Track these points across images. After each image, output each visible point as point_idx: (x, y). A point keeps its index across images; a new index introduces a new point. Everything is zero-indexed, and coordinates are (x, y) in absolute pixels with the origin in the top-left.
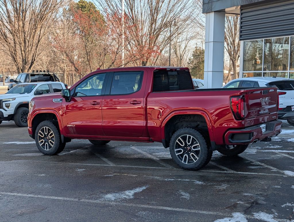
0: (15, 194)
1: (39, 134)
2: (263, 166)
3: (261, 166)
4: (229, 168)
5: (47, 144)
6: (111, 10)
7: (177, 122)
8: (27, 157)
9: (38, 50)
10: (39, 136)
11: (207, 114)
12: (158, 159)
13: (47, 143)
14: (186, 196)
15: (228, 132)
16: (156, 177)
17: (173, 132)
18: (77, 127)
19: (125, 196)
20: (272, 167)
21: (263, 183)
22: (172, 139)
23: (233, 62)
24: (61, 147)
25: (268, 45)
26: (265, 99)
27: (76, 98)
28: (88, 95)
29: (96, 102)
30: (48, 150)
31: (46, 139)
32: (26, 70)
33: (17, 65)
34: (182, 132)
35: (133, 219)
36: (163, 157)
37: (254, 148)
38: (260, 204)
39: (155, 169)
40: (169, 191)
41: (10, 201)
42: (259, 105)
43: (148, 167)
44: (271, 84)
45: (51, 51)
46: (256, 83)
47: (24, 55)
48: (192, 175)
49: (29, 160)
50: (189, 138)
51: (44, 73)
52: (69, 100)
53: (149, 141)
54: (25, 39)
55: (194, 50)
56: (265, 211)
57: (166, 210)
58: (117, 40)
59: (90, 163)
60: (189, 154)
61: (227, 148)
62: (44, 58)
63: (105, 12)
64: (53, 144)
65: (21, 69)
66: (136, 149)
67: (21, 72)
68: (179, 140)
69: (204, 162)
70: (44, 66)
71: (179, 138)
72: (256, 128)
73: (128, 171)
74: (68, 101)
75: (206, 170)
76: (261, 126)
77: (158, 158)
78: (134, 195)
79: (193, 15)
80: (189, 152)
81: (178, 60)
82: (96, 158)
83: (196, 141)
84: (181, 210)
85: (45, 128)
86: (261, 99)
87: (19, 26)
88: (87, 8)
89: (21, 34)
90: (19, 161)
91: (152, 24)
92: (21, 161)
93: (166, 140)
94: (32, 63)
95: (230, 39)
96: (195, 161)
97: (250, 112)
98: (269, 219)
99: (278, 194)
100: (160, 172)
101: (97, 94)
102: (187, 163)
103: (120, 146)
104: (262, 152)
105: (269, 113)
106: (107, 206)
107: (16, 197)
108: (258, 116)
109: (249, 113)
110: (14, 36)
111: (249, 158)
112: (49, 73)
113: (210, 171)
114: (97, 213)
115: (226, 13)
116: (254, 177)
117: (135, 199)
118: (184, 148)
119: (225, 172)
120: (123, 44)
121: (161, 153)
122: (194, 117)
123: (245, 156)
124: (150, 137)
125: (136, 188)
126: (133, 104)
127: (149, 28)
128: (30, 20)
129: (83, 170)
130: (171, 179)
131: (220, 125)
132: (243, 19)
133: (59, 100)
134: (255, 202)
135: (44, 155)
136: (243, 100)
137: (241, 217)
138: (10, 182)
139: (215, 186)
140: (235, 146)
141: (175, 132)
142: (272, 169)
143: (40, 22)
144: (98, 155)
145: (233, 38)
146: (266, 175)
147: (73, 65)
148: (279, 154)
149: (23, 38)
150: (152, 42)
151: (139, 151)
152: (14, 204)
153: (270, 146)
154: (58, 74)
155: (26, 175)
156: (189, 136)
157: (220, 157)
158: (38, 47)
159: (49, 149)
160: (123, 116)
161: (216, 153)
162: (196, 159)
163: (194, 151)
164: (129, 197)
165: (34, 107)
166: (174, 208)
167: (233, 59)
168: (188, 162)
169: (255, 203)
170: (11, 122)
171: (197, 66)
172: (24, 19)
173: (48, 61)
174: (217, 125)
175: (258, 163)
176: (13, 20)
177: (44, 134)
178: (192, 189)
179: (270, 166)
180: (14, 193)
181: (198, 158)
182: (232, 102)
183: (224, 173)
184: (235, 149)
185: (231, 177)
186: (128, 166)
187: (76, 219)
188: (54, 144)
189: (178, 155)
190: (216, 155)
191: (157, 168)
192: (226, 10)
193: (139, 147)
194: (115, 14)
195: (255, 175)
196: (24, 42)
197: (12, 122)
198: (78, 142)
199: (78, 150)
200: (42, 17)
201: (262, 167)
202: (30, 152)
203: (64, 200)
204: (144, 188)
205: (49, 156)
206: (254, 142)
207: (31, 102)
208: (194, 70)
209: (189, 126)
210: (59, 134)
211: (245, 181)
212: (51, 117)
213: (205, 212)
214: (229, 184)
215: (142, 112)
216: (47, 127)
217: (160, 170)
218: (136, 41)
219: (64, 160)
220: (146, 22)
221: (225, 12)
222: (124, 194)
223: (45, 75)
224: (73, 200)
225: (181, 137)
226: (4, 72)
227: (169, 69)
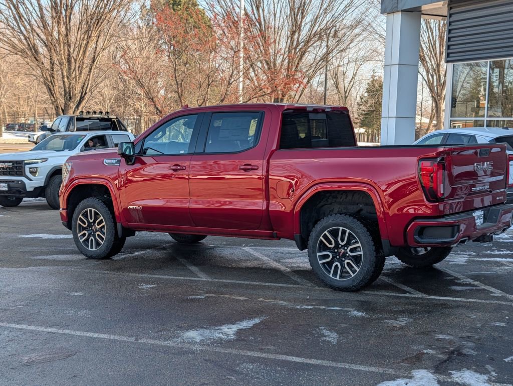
0: (24, 326)
1: (79, 221)
2: (476, 286)
3: (473, 285)
4: (415, 289)
5: (92, 240)
6: (221, 7)
7: (322, 203)
8: (57, 261)
9: (91, 75)
10: (79, 224)
11: (376, 190)
12: (289, 270)
13: (92, 238)
14: (332, 337)
15: (414, 222)
16: (282, 302)
17: (316, 223)
18: (146, 210)
19: (221, 335)
20: (493, 289)
21: (475, 317)
22: (313, 234)
23: (437, 103)
24: (117, 246)
25: (497, 70)
26: (483, 165)
27: (143, 158)
28: (165, 153)
29: (178, 165)
30: (94, 249)
31: (92, 231)
32: (71, 111)
33: (55, 102)
34: (330, 221)
35: (229, 377)
36: (299, 267)
37: (464, 253)
38: (465, 354)
39: (281, 287)
40: (301, 327)
41: (13, 339)
42: (473, 175)
43: (270, 284)
44: (499, 140)
45: (119, 80)
46: (473, 138)
47: (67, 85)
48: (346, 300)
49: (59, 267)
50: (344, 232)
51: (99, 116)
52: (131, 161)
53: (271, 237)
54: (69, 55)
55: (369, 81)
56: (474, 367)
57: (292, 362)
58: (230, 60)
59: (166, 275)
60: (343, 263)
61: (413, 252)
62: (107, 92)
63: (210, 11)
64: (102, 239)
65: (62, 108)
66: (252, 252)
67: (62, 114)
68: (325, 237)
69: (369, 277)
70: (106, 104)
71: (326, 232)
72: (465, 217)
73: (231, 290)
74: (129, 163)
75: (373, 291)
76: (474, 215)
77: (289, 268)
78: (237, 332)
79: (367, 19)
80: (343, 259)
81: (341, 98)
82: (179, 265)
83: (355, 238)
84: (319, 362)
85: (90, 210)
86: (475, 164)
87: (59, 33)
88: (182, 4)
89: (62, 47)
90: (42, 267)
91: (293, 33)
92: (45, 267)
93: (301, 236)
94: (82, 98)
95: (431, 62)
96: (353, 275)
97: (456, 188)
98: (480, 382)
99: (499, 337)
100: (289, 294)
101: (182, 152)
102: (338, 278)
103: (225, 245)
104: (477, 260)
105: (491, 192)
106: (186, 352)
107: (25, 332)
108: (469, 195)
109: (454, 190)
110: (50, 50)
111: (452, 272)
112: (108, 117)
113: (379, 293)
114: (165, 364)
115: (422, 14)
116: (458, 306)
117: (237, 340)
118: (334, 250)
119: (407, 295)
120: (241, 67)
121: (294, 261)
122: (353, 195)
123: (446, 268)
124: (273, 231)
125: (242, 321)
126: (245, 170)
127: (288, 40)
128: (80, 23)
129: (152, 286)
130: (307, 305)
131: (398, 210)
132: (453, 24)
133: (114, 161)
134: (456, 351)
135: (87, 259)
136: (442, 166)
137: (429, 379)
138: (19, 305)
139: (387, 321)
140: (429, 249)
141: (319, 222)
142: (494, 291)
143: (96, 27)
144: (183, 261)
145: (437, 60)
146: (481, 303)
147: (152, 103)
148: (508, 266)
149: (66, 54)
150: (292, 65)
151: (256, 254)
152: (18, 344)
153: (493, 250)
154: (131, 120)
155: (50, 292)
156: (342, 229)
157: (400, 269)
158: (92, 70)
159: (96, 248)
160: (231, 193)
161: (393, 262)
162: (354, 272)
163: (351, 256)
164: (228, 337)
165: (72, 172)
166: (308, 358)
167: (436, 98)
168: (341, 276)
169: (456, 353)
170: (39, 200)
171: (374, 109)
172: (68, 22)
173: (113, 97)
174: (393, 211)
175: (469, 280)
176: (49, 23)
177: (88, 222)
178: (343, 325)
179: (490, 287)
180: (22, 324)
181: (358, 270)
182: (422, 169)
183: (405, 297)
184: (428, 254)
185: (416, 304)
186: (233, 282)
187: (125, 374)
188: (104, 239)
189: (323, 264)
190: (393, 264)
191: (284, 285)
192: (422, 9)
193: (258, 248)
194: (228, 15)
195: (460, 301)
196: (68, 62)
197: (42, 201)
198: (151, 236)
199: (148, 250)
200: (101, 18)
201: (474, 288)
202: (63, 253)
203: (109, 340)
204: (257, 321)
205: (96, 260)
206: (460, 243)
207: (67, 164)
208: (369, 117)
209: (343, 211)
210: (113, 222)
211: (442, 313)
212: (101, 192)
213: (362, 368)
214: (411, 318)
215: (261, 185)
216: (93, 210)
217: (289, 288)
218: (264, 62)
219: (120, 269)
220: (283, 29)
221: (421, 11)
222: (218, 331)
223: (102, 120)
224: (125, 339)
225: (328, 232)
226: (36, 114)
227: (311, 109)
